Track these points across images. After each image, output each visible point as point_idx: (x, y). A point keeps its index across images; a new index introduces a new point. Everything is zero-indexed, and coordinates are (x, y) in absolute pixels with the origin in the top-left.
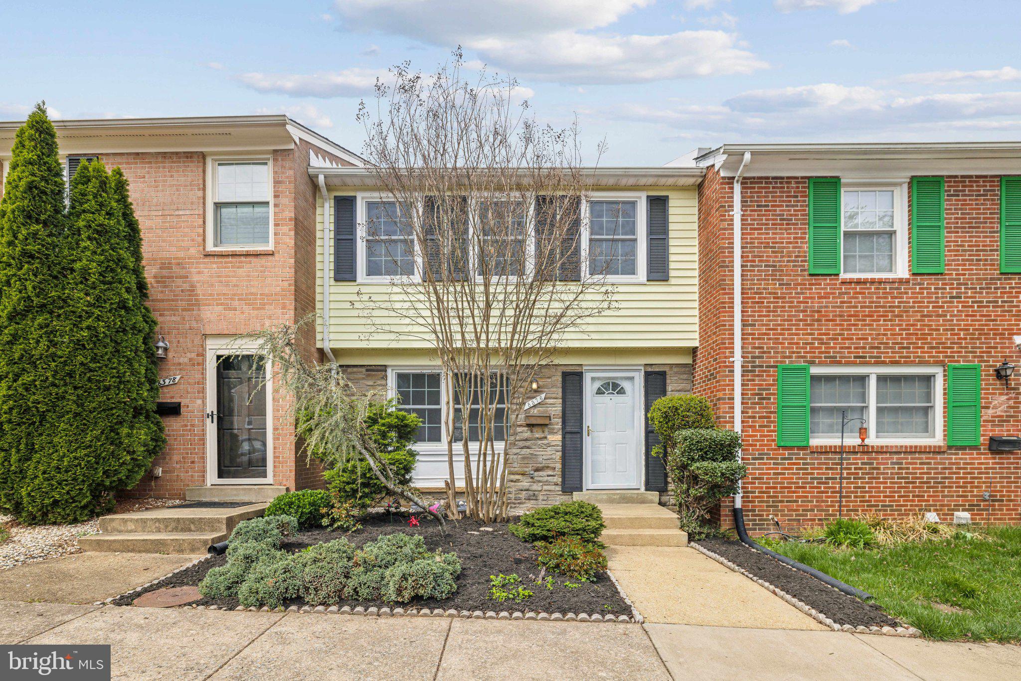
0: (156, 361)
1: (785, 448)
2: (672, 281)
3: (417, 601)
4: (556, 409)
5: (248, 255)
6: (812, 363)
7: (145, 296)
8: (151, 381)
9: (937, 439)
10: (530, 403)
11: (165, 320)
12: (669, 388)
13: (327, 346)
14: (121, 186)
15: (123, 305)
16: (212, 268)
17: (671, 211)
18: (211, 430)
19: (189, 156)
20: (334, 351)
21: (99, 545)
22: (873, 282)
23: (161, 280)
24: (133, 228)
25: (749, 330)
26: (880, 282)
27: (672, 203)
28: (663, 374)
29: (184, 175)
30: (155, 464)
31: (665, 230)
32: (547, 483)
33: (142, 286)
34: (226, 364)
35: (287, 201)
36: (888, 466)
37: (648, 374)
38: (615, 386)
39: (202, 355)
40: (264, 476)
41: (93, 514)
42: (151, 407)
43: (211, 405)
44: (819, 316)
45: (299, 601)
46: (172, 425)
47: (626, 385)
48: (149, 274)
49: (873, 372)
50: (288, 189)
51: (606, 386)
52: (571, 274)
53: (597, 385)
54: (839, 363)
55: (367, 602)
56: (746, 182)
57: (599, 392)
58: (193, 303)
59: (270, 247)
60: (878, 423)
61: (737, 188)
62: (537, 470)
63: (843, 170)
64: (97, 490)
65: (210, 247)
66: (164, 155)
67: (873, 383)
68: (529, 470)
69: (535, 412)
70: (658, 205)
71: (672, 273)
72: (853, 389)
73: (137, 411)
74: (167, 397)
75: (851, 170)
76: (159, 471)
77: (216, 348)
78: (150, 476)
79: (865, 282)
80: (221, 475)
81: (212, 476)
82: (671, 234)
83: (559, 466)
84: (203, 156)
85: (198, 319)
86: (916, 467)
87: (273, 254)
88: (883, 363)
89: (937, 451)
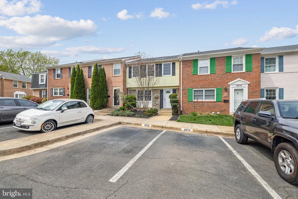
0: (107, 90)
1: (189, 102)
2: (176, 75)
3: (128, 116)
4: (159, 95)
5: (118, 76)
6: (193, 88)
7: (106, 82)
8: (107, 93)
9: (215, 100)
10: (155, 95)
11: (108, 85)
12: (177, 92)
13: (128, 87)
14: (104, 69)
15: (104, 84)
16: (114, 78)
17: (176, 64)
18: (113, 99)
19: (111, 64)
20: (129, 88)
21: (102, 112)
22: (203, 75)
23: (108, 80)
24: (105, 74)
25: (183, 84)
26: (205, 75)
27: (176, 63)
28: (176, 90)
29: (110, 67)
30: (107, 103)
31: (175, 68)
32: (158, 107)
33: (106, 81)
34: (115, 90)
35: (122, 69)
36: (206, 104)
37: (173, 90)
38: (169, 92)
39: (112, 89)
40: (119, 105)
41: (101, 109)
42: (107, 96)
43: (113, 96)
44: (195, 81)
45: (118, 116)
46: (109, 98)
47: (170, 92)
48: (107, 80)
49: (204, 89)
50: (122, 67)
51: (167, 92)
52: (161, 75)
53: (166, 92)
54: (198, 88)
55: (124, 116)
56: (183, 61)
57: (166, 93)
58: (111, 83)
59: (120, 75)
60: (205, 98)
61: (182, 62)
62: (156, 105)
63: (199, 58)
64: (101, 106)
65: (114, 76)
66: (108, 64)
67: (204, 91)
68: (155, 105)
69: (156, 96)
70: (174, 64)
71: (176, 74)
72: (201, 92)
73: (105, 97)
74: (108, 95)
75: (200, 58)
76: (108, 104)
77: (114, 88)
78: (107, 105)
79: (202, 75)
80: (114, 105)
81: (113, 105)
82: (176, 68)
83: (159, 104)
84: (113, 64)
85: (112, 85)
86: (211, 104)
87: (120, 76)
88: (205, 88)
89: (214, 102)
